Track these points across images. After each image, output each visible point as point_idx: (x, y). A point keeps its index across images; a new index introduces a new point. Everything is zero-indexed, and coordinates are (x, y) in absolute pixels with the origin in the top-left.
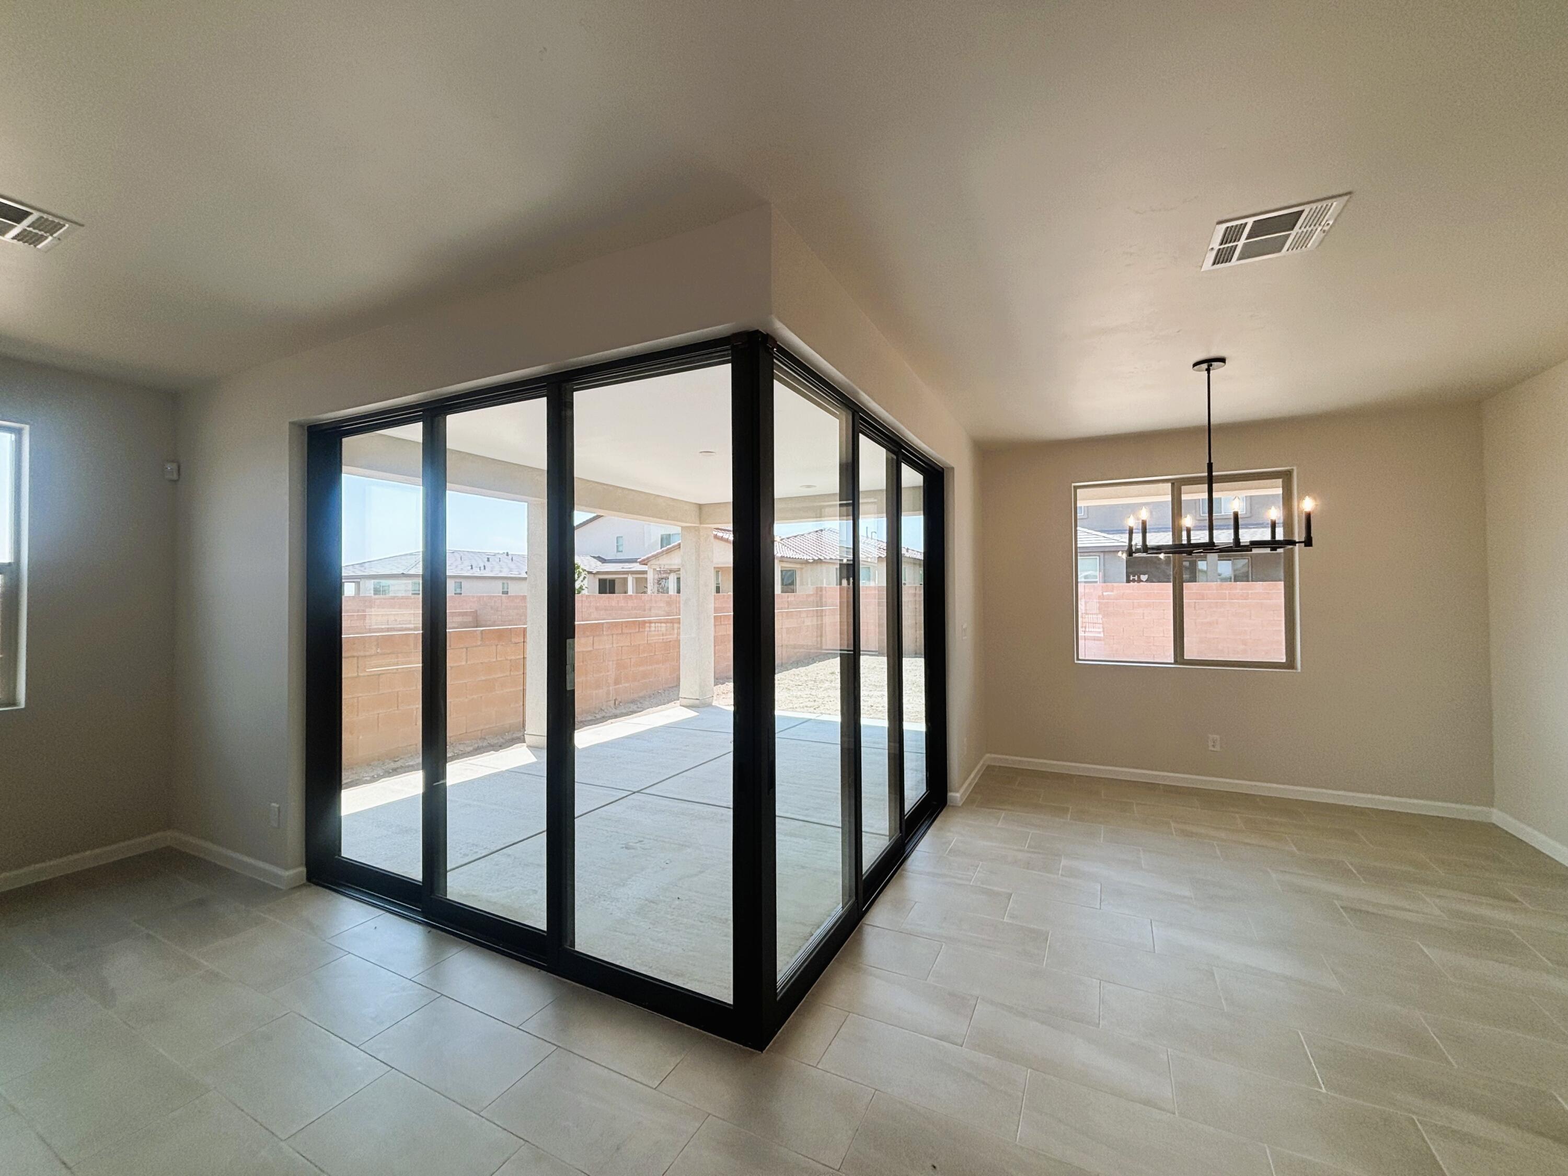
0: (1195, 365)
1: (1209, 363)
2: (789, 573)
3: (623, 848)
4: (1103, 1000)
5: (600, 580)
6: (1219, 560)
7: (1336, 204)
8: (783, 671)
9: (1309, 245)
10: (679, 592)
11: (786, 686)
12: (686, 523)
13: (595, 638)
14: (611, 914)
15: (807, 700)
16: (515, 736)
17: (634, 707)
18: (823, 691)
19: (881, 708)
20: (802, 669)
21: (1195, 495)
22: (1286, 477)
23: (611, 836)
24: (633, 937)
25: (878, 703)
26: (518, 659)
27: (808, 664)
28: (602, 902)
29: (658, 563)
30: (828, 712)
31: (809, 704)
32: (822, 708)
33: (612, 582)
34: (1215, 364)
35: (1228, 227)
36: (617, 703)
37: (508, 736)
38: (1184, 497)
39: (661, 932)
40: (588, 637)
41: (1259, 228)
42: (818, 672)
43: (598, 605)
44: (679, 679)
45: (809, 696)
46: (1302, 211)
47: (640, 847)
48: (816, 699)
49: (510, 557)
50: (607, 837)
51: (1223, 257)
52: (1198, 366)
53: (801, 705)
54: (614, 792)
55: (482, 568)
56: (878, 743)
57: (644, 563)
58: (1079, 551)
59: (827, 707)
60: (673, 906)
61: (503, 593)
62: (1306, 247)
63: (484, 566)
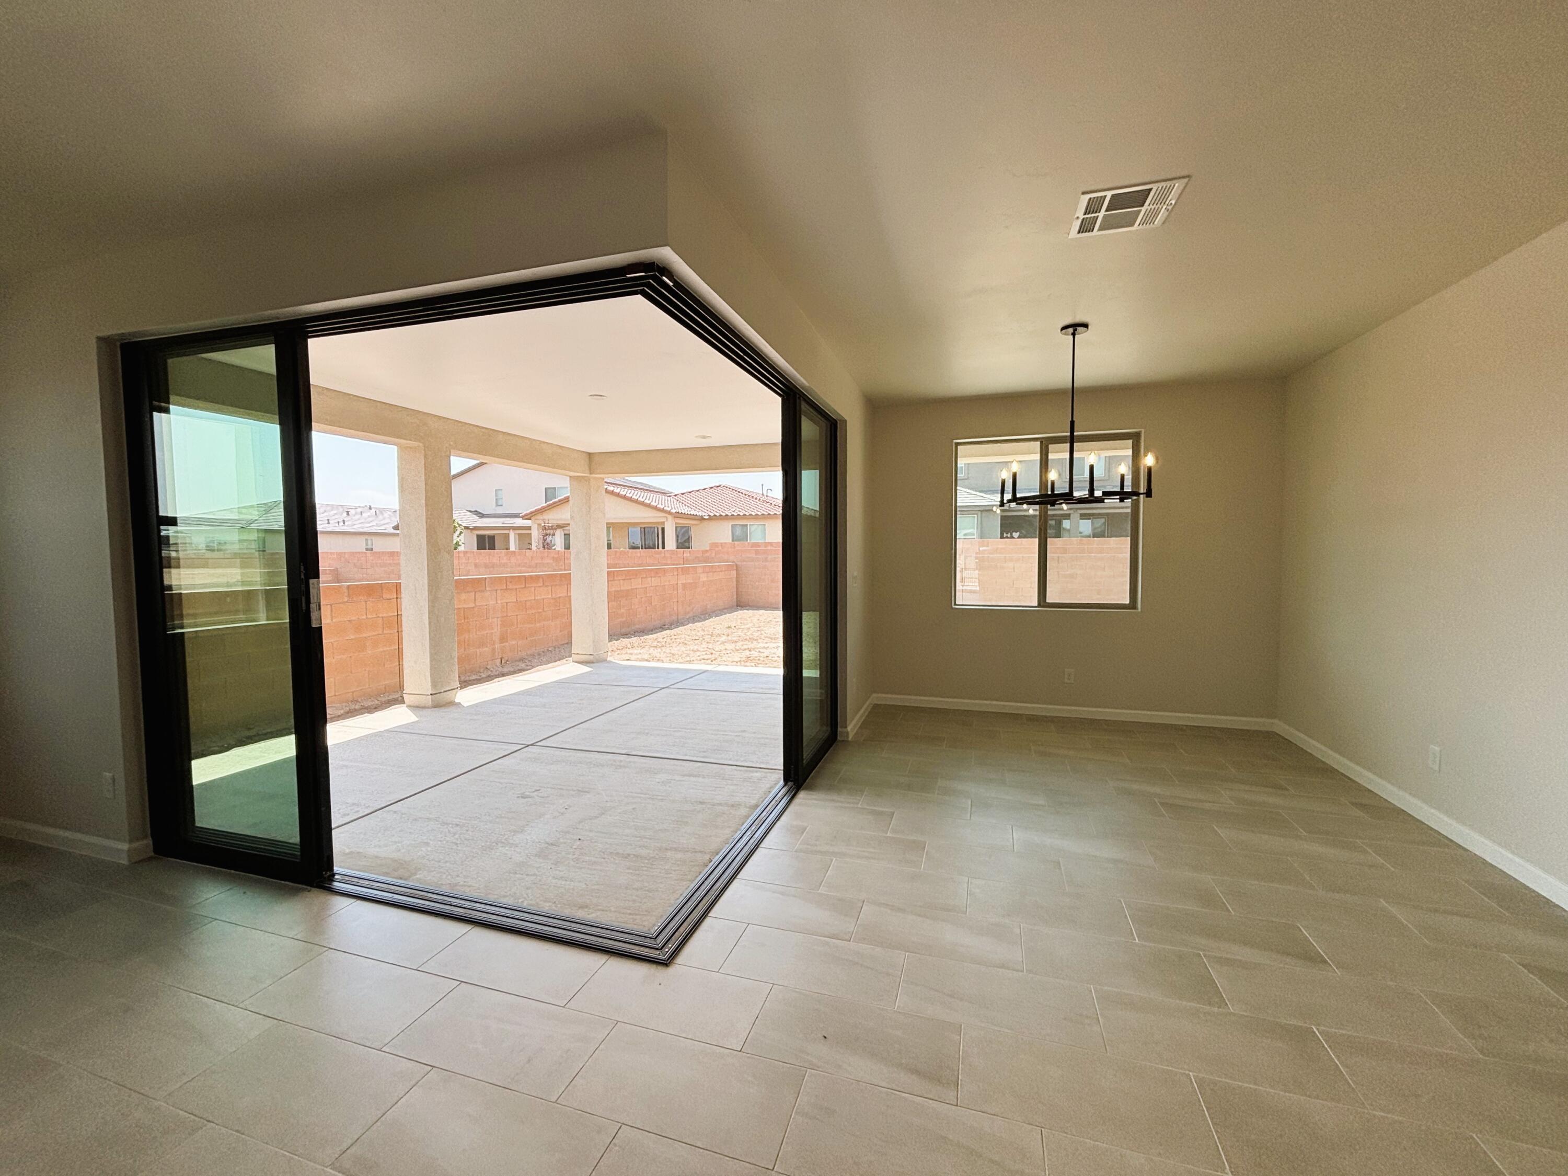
0: (1063, 329)
1: (1075, 327)
2: (684, 529)
3: (518, 797)
4: (970, 891)
5: (478, 536)
6: (1081, 519)
7: (1178, 186)
8: (679, 626)
9: (1156, 223)
10: (567, 547)
11: (682, 640)
12: (578, 472)
13: (476, 594)
14: (510, 858)
15: (704, 653)
16: (391, 697)
17: (523, 665)
18: (721, 644)
19: (776, 658)
20: (699, 624)
21: (1059, 454)
22: (1135, 438)
23: (506, 787)
24: (535, 877)
25: (774, 653)
26: (391, 617)
27: (705, 619)
28: (500, 848)
29: (542, 518)
30: (725, 663)
31: (706, 657)
32: (719, 659)
33: (492, 539)
34: (1079, 329)
35: (1091, 198)
36: (503, 662)
37: (383, 699)
38: (1051, 456)
39: (563, 871)
40: (468, 592)
41: (1117, 202)
42: (715, 626)
43: (477, 561)
44: (570, 635)
45: (706, 649)
46: (1150, 190)
47: (538, 796)
48: (713, 652)
49: (373, 511)
50: (502, 788)
51: (1086, 227)
52: (1065, 330)
53: (698, 658)
54: (505, 746)
55: (341, 523)
56: (774, 689)
57: (528, 517)
58: (958, 509)
59: (724, 658)
60: (574, 847)
61: (367, 549)
62: (1153, 223)
63: (344, 521)
